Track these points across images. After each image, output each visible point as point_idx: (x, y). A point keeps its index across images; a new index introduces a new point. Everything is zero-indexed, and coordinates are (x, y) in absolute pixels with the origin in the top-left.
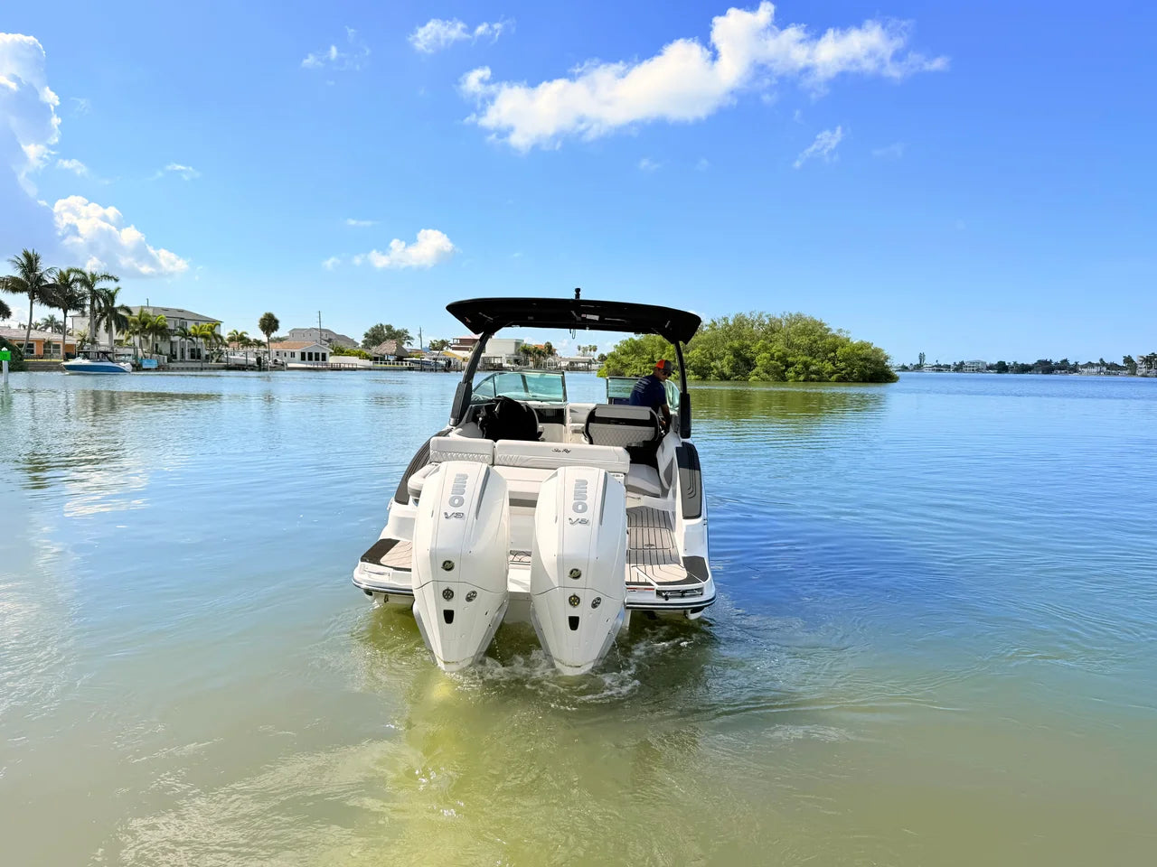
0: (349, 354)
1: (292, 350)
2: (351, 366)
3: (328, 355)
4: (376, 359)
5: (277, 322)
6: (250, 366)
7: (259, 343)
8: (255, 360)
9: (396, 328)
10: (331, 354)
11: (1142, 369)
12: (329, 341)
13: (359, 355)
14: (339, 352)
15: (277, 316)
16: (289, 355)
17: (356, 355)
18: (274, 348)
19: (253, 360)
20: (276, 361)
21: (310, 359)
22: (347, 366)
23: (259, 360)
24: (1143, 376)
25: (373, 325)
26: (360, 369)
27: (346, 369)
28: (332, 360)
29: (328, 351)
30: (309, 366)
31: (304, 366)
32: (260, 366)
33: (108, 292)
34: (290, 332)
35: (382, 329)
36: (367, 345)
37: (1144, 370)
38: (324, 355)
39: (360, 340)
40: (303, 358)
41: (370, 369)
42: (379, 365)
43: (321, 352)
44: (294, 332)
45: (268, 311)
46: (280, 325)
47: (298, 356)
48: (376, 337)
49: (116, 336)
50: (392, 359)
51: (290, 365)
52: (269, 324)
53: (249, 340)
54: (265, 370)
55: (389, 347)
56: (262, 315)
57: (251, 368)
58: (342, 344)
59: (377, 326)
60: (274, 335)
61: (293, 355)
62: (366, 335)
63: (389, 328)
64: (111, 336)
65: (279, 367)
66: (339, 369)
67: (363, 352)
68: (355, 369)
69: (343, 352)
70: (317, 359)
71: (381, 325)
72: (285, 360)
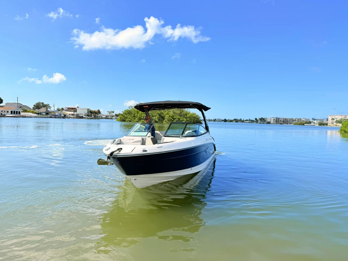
0: (29, 112)
1: (8, 110)
2: (30, 116)
4: (39, 114)
5: (2, 100)
9: (45, 103)
10: (22, 112)
11: (259, 122)
12: (21, 107)
13: (33, 112)
14: (25, 111)
15: (2, 98)
16: (6, 112)
17: (31, 112)
18: (1, 109)
20: (2, 114)
21: (14, 113)
26: (33, 117)
27: (28, 117)
28: (22, 114)
29: (21, 111)
30: (14, 116)
31: (12, 116)
34: (5, 104)
35: (40, 104)
36: (34, 109)
38: (19, 112)
39: (31, 107)
40: (12, 113)
41: (36, 117)
42: (40, 116)
44: (7, 104)
47: (10, 112)
48: (38, 106)
50: (44, 114)
51: (7, 115)
55: (43, 110)
58: (25, 108)
59: (38, 103)
61: (8, 112)
62: (34, 106)
63: (43, 103)
65: (3, 116)
66: (26, 117)
67: (34, 111)
68: (31, 117)
69: (26, 111)
70: (17, 113)
71: (40, 102)
72: (5, 113)
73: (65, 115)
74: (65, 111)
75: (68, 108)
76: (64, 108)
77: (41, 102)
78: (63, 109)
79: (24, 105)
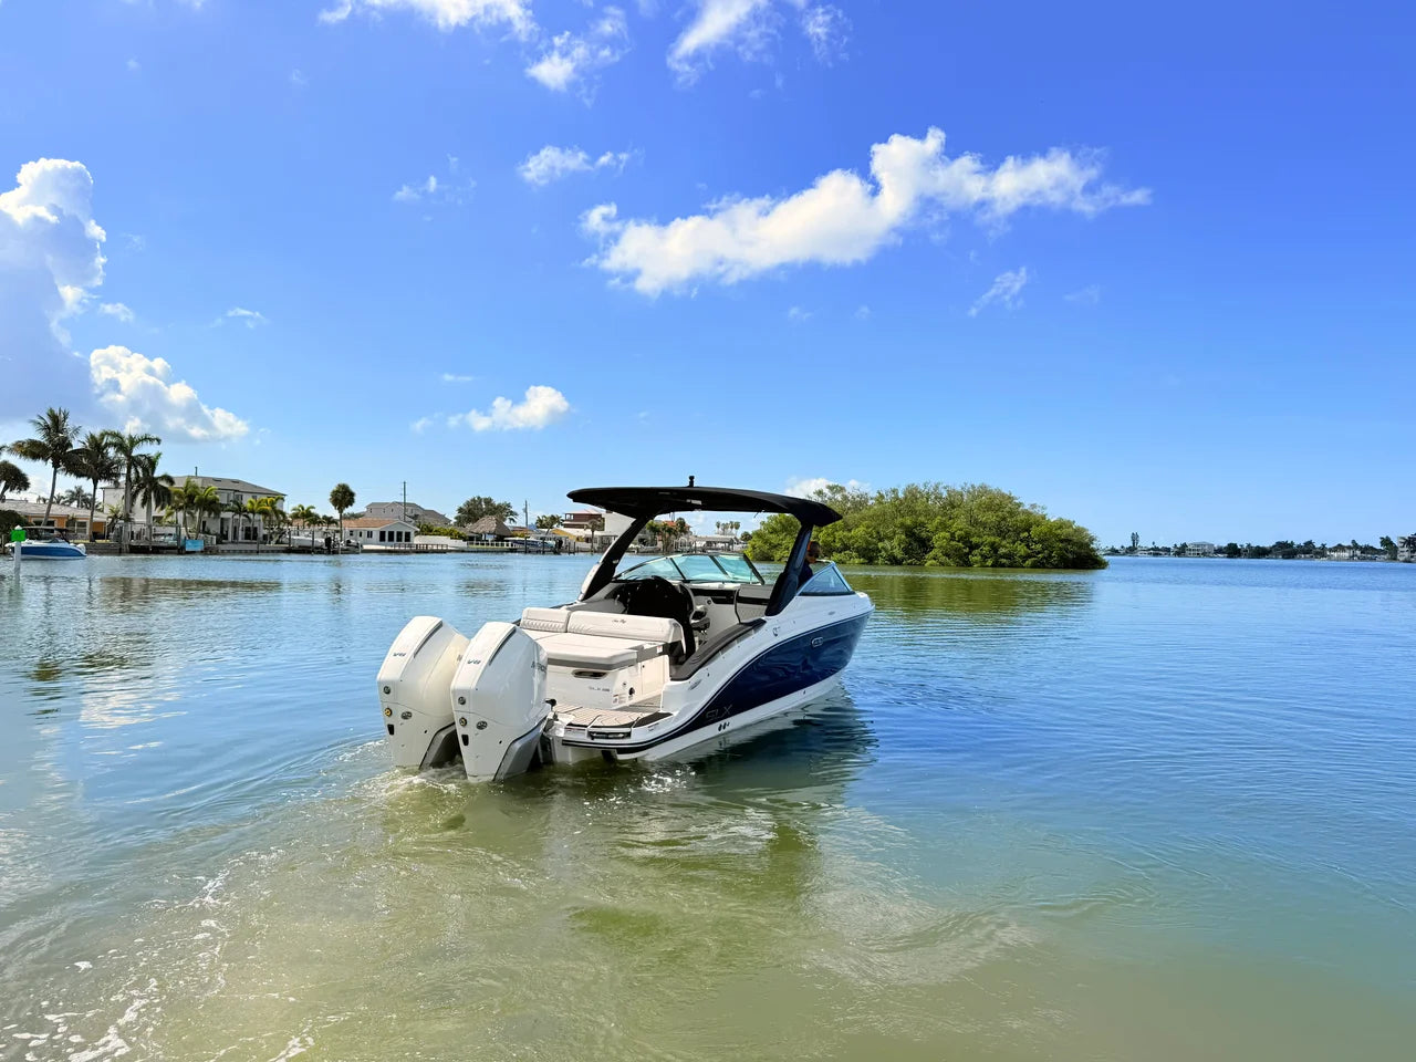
0: (439, 533)
1: (370, 529)
2: (440, 548)
3: (412, 534)
4: (471, 539)
5: (352, 494)
6: (317, 548)
7: (329, 521)
8: (323, 540)
9: (497, 501)
10: (417, 533)
11: (1404, 553)
12: (415, 517)
13: (451, 534)
14: (427, 530)
15: (353, 488)
16: (365, 535)
17: (446, 535)
18: (348, 526)
19: (320, 541)
20: (349, 542)
21: (391, 539)
22: (435, 548)
23: (328, 541)
24: (1405, 561)
25: (469, 498)
26: (450, 551)
27: (434, 552)
28: (417, 540)
29: (412, 529)
30: (389, 548)
31: (383, 548)
32: (329, 548)
33: (149, 459)
34: (367, 507)
35: (480, 503)
36: (460, 522)
37: (1407, 554)
38: (408, 535)
39: (452, 515)
40: (382, 538)
41: (463, 551)
42: (475, 546)
43: (404, 531)
44: (371, 507)
45: (342, 482)
46: (355, 498)
47: (376, 536)
48: (472, 512)
49: (156, 512)
50: (490, 538)
51: (365, 547)
52: (343, 497)
53: (317, 517)
54: (335, 553)
55: (487, 525)
56: (334, 487)
57: (318, 550)
58: (430, 521)
59: (473, 500)
60: (347, 511)
61: (370, 534)
62: (460, 510)
63: (488, 501)
64: (149, 511)
65: (352, 549)
66: (426, 552)
67: (459, 530)
68: (444, 552)
69: (431, 531)
70: (399, 540)
71: (479, 498)
72: (360, 541)
77: (482, 497)
79: (426, 508)
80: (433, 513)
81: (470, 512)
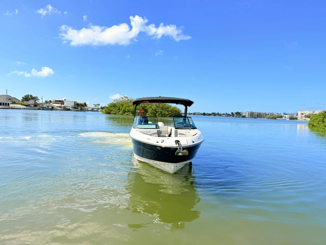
0: (18, 104)
3: (10, 104)
4: (27, 106)
9: (34, 96)
10: (11, 104)
11: (235, 115)
12: (10, 99)
13: (21, 104)
14: (14, 103)
17: (20, 104)
21: (3, 105)
22: (17, 108)
24: (236, 117)
25: (26, 95)
26: (21, 109)
27: (16, 109)
29: (10, 102)
30: (3, 107)
31: (1, 107)
35: (29, 96)
36: (23, 101)
37: (236, 116)
39: (20, 99)
40: (1, 104)
41: (25, 109)
42: (28, 108)
43: (7, 103)
48: (27, 98)
50: (32, 106)
55: (31, 102)
58: (14, 100)
59: (27, 95)
62: (23, 98)
63: (31, 96)
67: (23, 103)
68: (20, 109)
70: (6, 105)
71: (28, 95)
73: (53, 107)
74: (53, 103)
75: (56, 101)
76: (52, 101)
77: (29, 94)
78: (50, 101)
79: (13, 97)
80: (15, 98)
81: (26, 98)
